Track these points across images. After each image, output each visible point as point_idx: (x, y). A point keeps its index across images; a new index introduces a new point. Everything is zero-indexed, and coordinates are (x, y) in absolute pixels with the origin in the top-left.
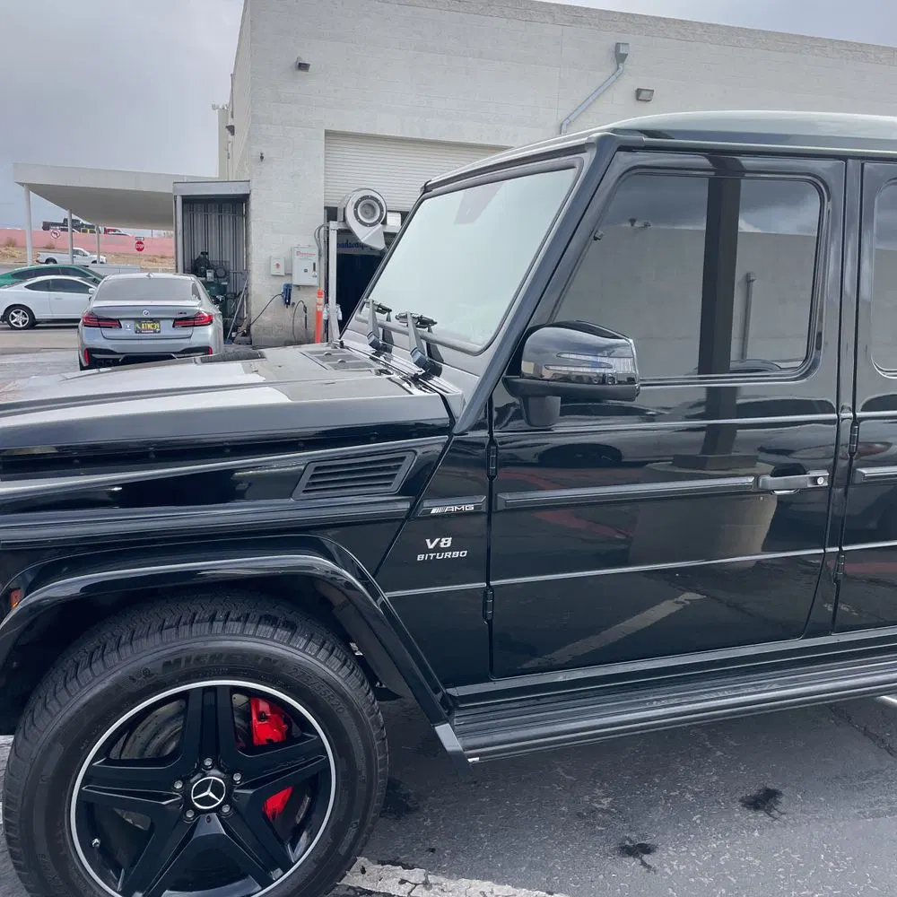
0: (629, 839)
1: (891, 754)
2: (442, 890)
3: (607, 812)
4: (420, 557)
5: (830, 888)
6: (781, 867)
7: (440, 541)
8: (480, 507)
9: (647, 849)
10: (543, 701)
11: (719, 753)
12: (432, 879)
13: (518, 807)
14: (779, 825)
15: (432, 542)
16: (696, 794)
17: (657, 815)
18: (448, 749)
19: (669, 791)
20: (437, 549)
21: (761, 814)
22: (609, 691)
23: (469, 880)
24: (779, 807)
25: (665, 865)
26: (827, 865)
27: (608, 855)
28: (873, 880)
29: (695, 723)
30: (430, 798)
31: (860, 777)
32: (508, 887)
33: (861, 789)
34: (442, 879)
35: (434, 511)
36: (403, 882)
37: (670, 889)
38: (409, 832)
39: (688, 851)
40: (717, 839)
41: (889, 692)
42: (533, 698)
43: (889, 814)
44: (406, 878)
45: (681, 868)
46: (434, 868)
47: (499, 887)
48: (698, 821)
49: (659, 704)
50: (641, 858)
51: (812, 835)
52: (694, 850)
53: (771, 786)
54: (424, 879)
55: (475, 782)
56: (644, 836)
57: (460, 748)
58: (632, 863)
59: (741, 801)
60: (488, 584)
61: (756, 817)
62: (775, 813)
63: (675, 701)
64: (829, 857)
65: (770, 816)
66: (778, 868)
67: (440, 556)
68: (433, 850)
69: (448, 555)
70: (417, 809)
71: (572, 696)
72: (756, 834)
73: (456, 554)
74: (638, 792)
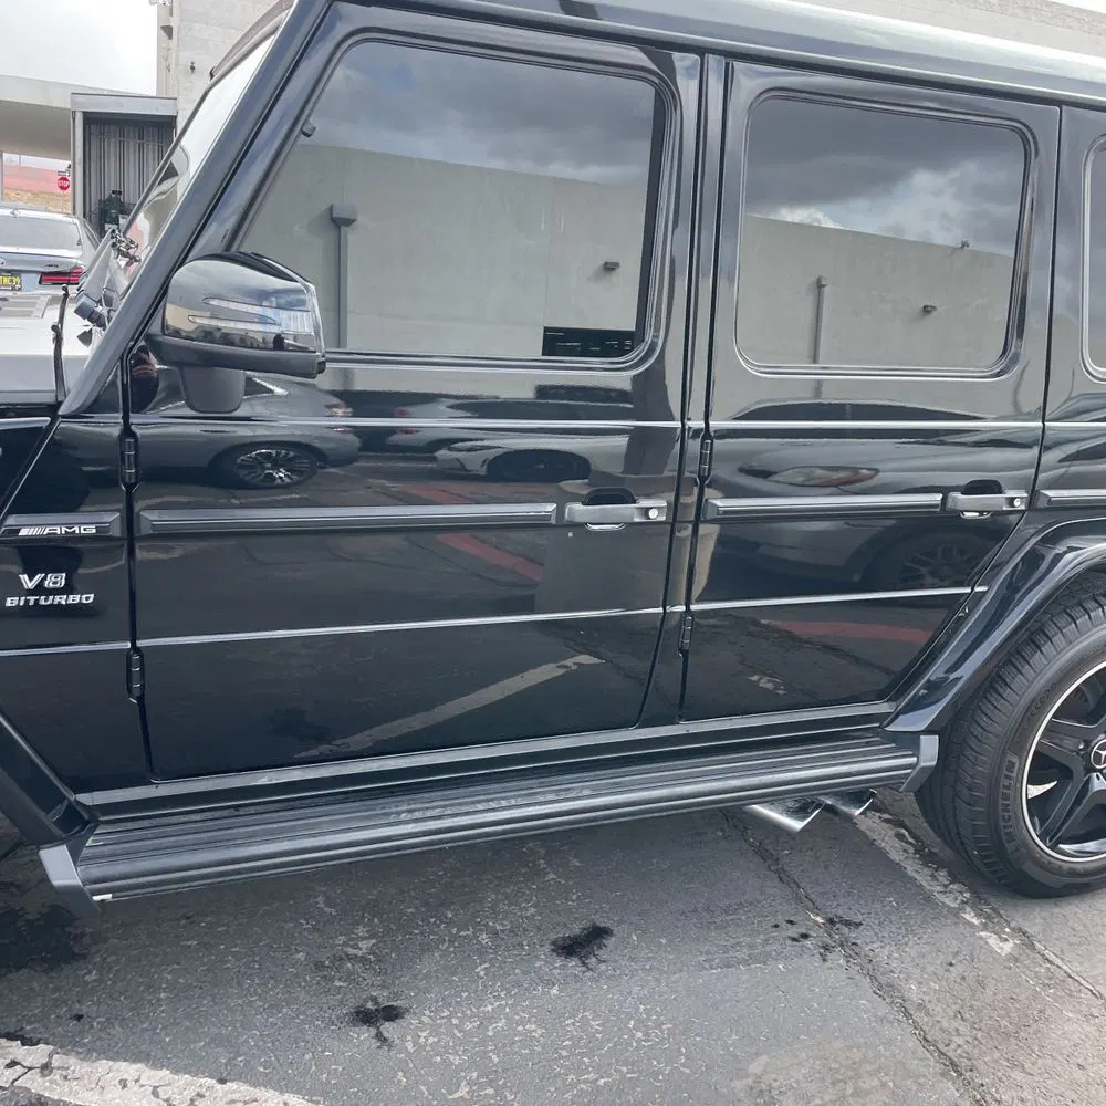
0: (374, 1000)
1: (781, 879)
2: (66, 1077)
3: (363, 960)
4: (10, 602)
5: (625, 1069)
6: (569, 1039)
7: (45, 578)
8: (107, 529)
9: (392, 1014)
10: (241, 812)
11: (552, 876)
12: (57, 1061)
13: (234, 954)
14: (591, 979)
15: (31, 579)
16: (495, 934)
17: (426, 965)
18: (56, 882)
19: (458, 931)
20: (40, 590)
21: (573, 962)
22: (346, 798)
23: (111, 1063)
24: (602, 954)
25: (409, 1038)
26: (633, 1036)
27: (333, 1023)
28: (687, 1058)
29: (461, 843)
30: (112, 940)
31: (726, 911)
32: (165, 1072)
33: (723, 926)
34: (72, 1060)
35: (24, 532)
36: (13, 1064)
37: (400, 1073)
38: (56, 990)
39: (449, 1018)
40: (497, 998)
41: (761, 799)
42: (229, 807)
43: (746, 962)
44: (19, 1059)
45: (431, 1040)
46: (66, 1044)
47: (153, 1072)
48: (482, 974)
49: (410, 817)
50: (378, 1028)
51: (629, 993)
52: (459, 1015)
53: (602, 922)
54: (45, 1060)
55: (188, 918)
56: (396, 996)
57: (78, 882)
58: (365, 1034)
59: (554, 943)
60: (133, 644)
61: (563, 967)
62: (592, 961)
63: (436, 812)
64: (641, 1023)
65: (584, 964)
66: (563, 1042)
67: (46, 600)
68: (79, 1017)
69: (63, 600)
70: (84, 957)
71: (290, 805)
72: (555, 991)
73: (74, 599)
74: (416, 932)
